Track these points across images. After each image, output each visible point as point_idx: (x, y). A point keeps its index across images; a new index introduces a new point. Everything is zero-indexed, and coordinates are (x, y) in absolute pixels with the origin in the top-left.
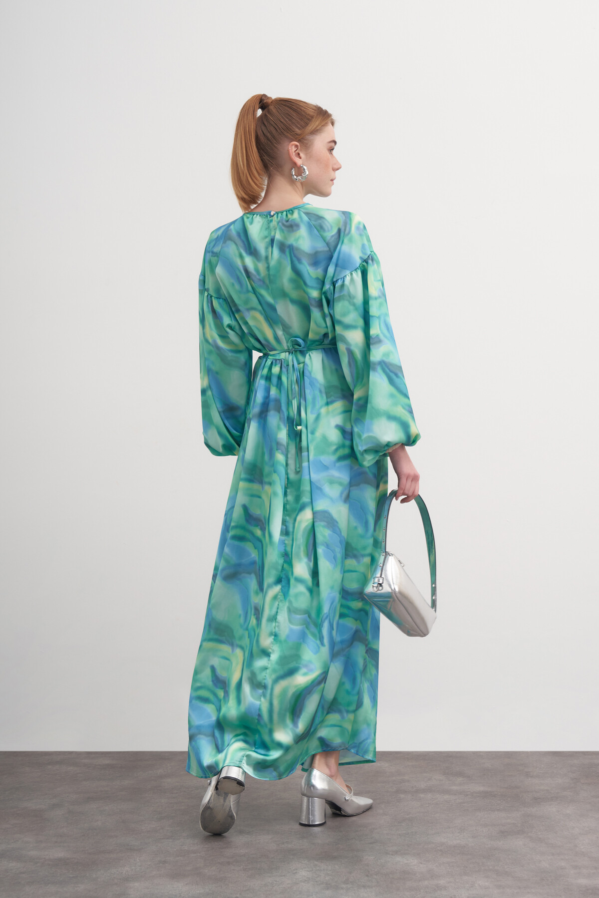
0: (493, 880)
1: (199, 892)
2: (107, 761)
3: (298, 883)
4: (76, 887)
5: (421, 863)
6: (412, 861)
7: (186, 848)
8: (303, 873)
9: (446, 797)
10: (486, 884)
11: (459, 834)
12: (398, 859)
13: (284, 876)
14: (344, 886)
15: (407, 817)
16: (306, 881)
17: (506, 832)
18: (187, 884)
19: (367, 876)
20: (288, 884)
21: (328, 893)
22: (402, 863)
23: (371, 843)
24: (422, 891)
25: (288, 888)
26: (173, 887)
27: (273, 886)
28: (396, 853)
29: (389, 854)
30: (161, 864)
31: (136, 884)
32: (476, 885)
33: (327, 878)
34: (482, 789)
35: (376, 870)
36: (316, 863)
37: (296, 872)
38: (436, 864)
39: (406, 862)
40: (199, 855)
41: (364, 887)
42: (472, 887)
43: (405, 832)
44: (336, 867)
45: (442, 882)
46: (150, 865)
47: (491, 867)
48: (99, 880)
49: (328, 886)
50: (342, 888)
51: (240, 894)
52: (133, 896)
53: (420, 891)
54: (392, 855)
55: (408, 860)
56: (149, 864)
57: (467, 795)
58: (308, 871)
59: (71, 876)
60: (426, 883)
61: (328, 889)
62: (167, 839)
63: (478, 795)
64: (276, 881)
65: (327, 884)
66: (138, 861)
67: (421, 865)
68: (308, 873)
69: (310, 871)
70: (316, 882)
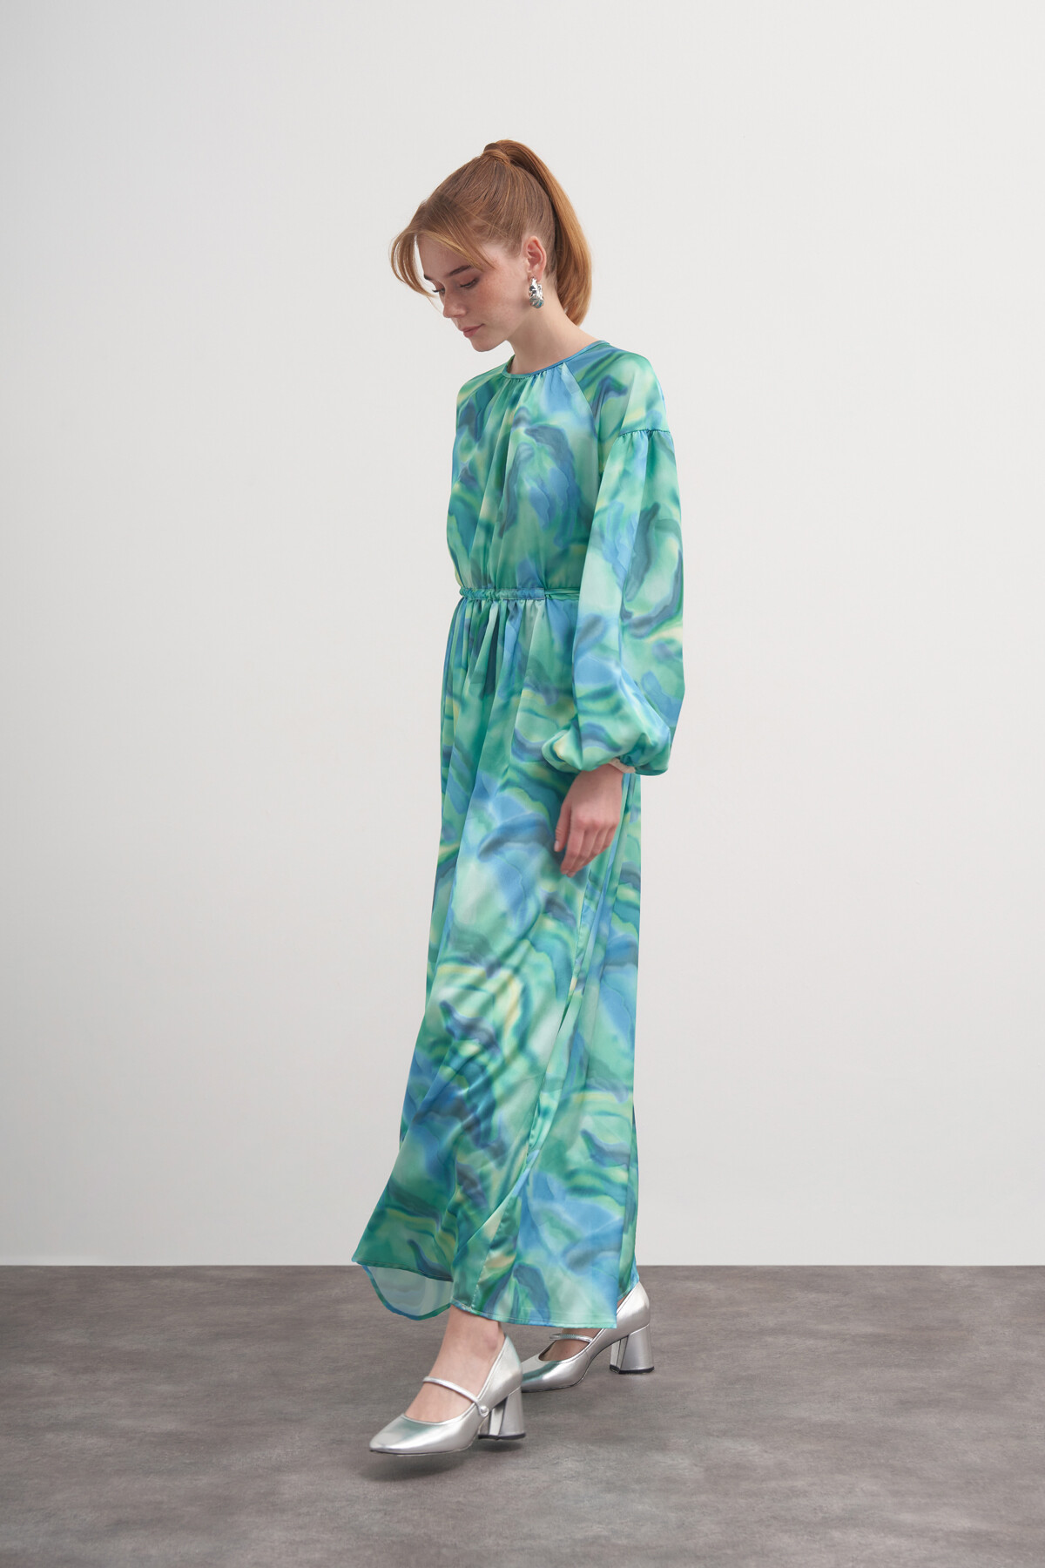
0: (885, 1482)
2: (251, 1275)
3: (560, 1481)
4: (196, 1480)
5: (766, 1452)
7: (376, 1420)
8: (570, 1465)
9: (811, 1342)
10: (874, 1488)
11: (829, 1405)
12: (728, 1443)
14: (637, 1487)
15: (744, 1374)
16: (574, 1477)
17: (909, 1402)
20: (543, 1482)
21: (610, 1497)
22: (733, 1451)
23: (682, 1417)
24: (766, 1497)
25: (544, 1488)
27: (519, 1485)
28: (724, 1433)
29: (713, 1436)
30: (335, 1445)
31: (294, 1477)
32: (857, 1490)
33: (609, 1474)
34: (869, 1330)
36: (591, 1447)
37: (557, 1463)
38: (791, 1453)
39: (741, 1449)
42: (850, 1492)
43: (739, 1399)
44: (624, 1454)
45: (800, 1483)
47: (882, 1461)
48: (233, 1469)
49: (610, 1487)
50: (634, 1491)
51: (464, 1497)
52: (287, 1496)
53: (763, 1498)
54: (718, 1437)
55: (743, 1446)
56: (315, 1444)
57: (845, 1340)
58: (577, 1461)
59: (188, 1461)
60: (773, 1484)
61: (609, 1491)
63: (863, 1339)
64: (524, 1477)
65: (608, 1483)
66: (298, 1438)
67: (766, 1455)
68: (578, 1464)
69: (581, 1461)
70: (591, 1479)
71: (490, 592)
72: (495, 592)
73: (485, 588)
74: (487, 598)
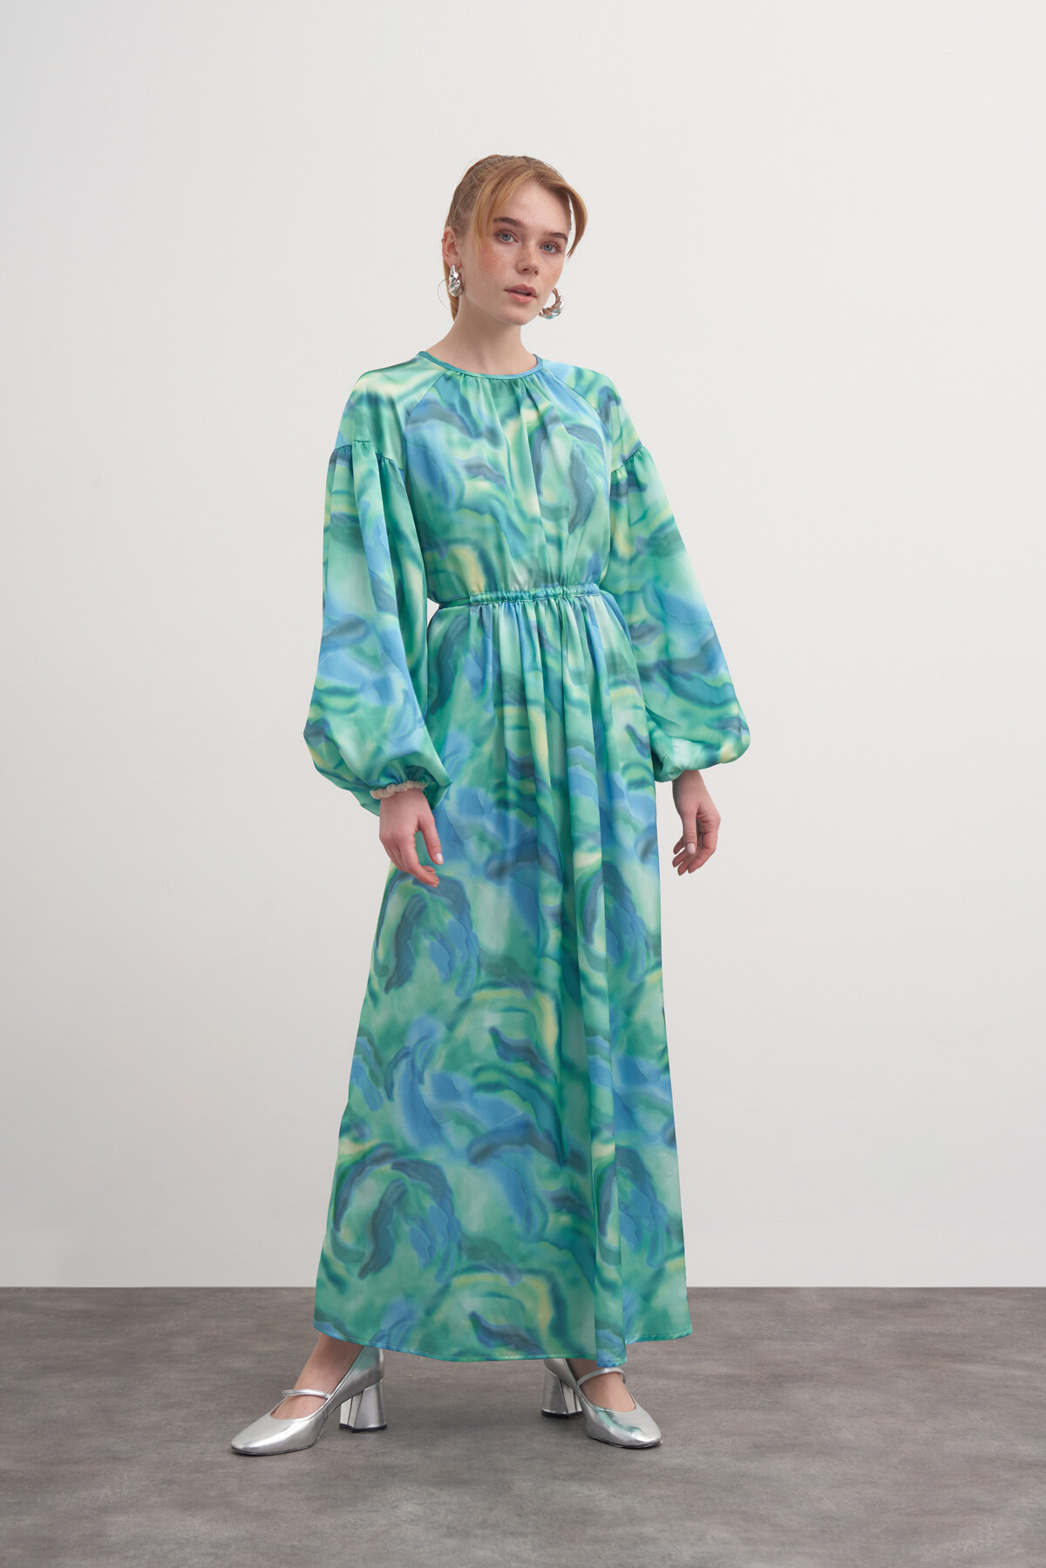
0: (737, 1529)
1: (227, 1534)
2: (79, 1305)
3: (399, 1525)
4: (19, 1521)
5: (614, 1497)
6: (598, 1492)
7: (208, 1459)
8: (409, 1508)
9: (662, 1383)
10: (726, 1535)
11: (681, 1448)
12: (574, 1487)
13: (376, 1511)
14: (479, 1532)
16: (412, 1521)
17: (763, 1446)
18: (208, 1521)
19: (520, 1516)
20: (382, 1526)
21: (451, 1543)
22: (580, 1495)
23: (527, 1459)
24: (613, 1544)
25: (382, 1532)
26: (184, 1526)
27: (356, 1529)
28: (571, 1477)
29: (559, 1479)
30: (165, 1485)
31: (122, 1519)
32: (708, 1537)
33: (450, 1518)
34: (723, 1370)
35: (535, 1506)
36: (432, 1490)
37: (397, 1506)
38: (640, 1499)
39: (588, 1493)
40: (231, 1470)
41: (513, 1534)
42: (700, 1540)
44: (467, 1498)
45: (648, 1530)
46: (145, 1486)
47: (735, 1507)
48: (58, 1509)
49: (450, 1531)
50: (475, 1536)
51: (299, 1541)
52: (114, 1538)
53: (610, 1545)
54: (564, 1480)
55: (591, 1491)
56: (145, 1483)
57: (698, 1380)
58: (417, 1504)
59: (11, 1501)
60: (621, 1531)
61: (450, 1535)
62: (178, 1441)
63: (717, 1380)
64: (362, 1520)
65: (448, 1528)
66: (126, 1478)
67: (614, 1500)
68: (418, 1507)
69: (422, 1504)
70: (431, 1523)
71: (559, 590)
72: (565, 589)
73: (546, 587)
74: (555, 596)
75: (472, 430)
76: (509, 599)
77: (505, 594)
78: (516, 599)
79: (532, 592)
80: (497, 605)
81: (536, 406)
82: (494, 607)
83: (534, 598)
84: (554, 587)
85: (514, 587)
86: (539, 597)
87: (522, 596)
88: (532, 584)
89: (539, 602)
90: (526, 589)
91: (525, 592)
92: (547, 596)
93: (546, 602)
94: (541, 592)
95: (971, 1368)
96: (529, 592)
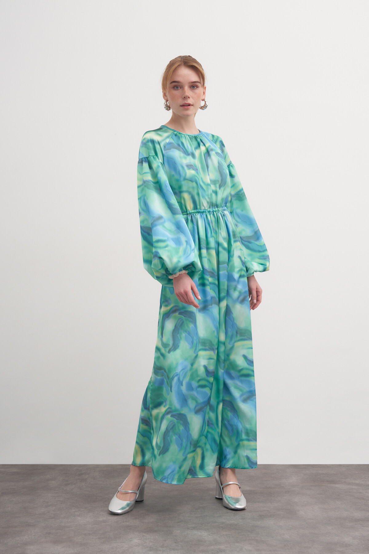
0: (254, 546)
1: (70, 552)
2: (15, 470)
3: (132, 547)
5: (210, 535)
6: (204, 533)
7: (63, 525)
8: (136, 541)
10: (250, 548)
11: (233, 517)
12: (195, 532)
13: (124, 542)
14: (161, 549)
15: (201, 506)
16: (137, 545)
17: (263, 516)
18: (63, 547)
19: (176, 543)
20: (126, 547)
22: (197, 535)
23: (178, 522)
24: (210, 552)
25: (126, 550)
26: (54, 549)
27: (117, 549)
28: (194, 528)
30: (47, 535)
31: (32, 547)
32: (244, 549)
33: (151, 544)
35: (181, 539)
36: (144, 534)
37: (131, 540)
38: (219, 536)
39: (200, 534)
40: (71, 529)
41: (173, 549)
42: (241, 550)
43: (199, 515)
44: (156, 537)
45: (222, 547)
46: (40, 535)
47: (253, 538)
48: (9, 544)
49: (151, 549)
50: (160, 550)
53: (208, 552)
54: (191, 530)
55: (201, 533)
60: (212, 547)
61: (151, 551)
62: (52, 519)
63: (246, 492)
64: (119, 546)
66: (33, 532)
67: (210, 536)
68: (139, 540)
69: (140, 539)
70: (144, 546)
71: (216, 209)
72: (218, 209)
73: (212, 208)
74: (215, 211)
75: (186, 153)
76: (201, 212)
77: (200, 211)
78: (203, 212)
79: (209, 210)
80: (197, 214)
81: (204, 145)
82: (196, 215)
83: (209, 212)
84: (215, 208)
85: (202, 208)
86: (211, 212)
87: (205, 211)
88: (208, 207)
89: (211, 213)
90: (206, 209)
91: (206, 210)
92: (213, 211)
93: (213, 213)
94: (211, 210)
95: (337, 486)
96: (207, 210)
